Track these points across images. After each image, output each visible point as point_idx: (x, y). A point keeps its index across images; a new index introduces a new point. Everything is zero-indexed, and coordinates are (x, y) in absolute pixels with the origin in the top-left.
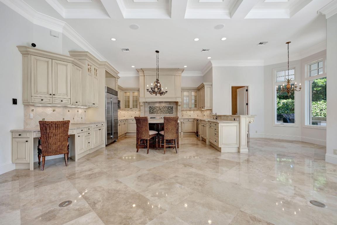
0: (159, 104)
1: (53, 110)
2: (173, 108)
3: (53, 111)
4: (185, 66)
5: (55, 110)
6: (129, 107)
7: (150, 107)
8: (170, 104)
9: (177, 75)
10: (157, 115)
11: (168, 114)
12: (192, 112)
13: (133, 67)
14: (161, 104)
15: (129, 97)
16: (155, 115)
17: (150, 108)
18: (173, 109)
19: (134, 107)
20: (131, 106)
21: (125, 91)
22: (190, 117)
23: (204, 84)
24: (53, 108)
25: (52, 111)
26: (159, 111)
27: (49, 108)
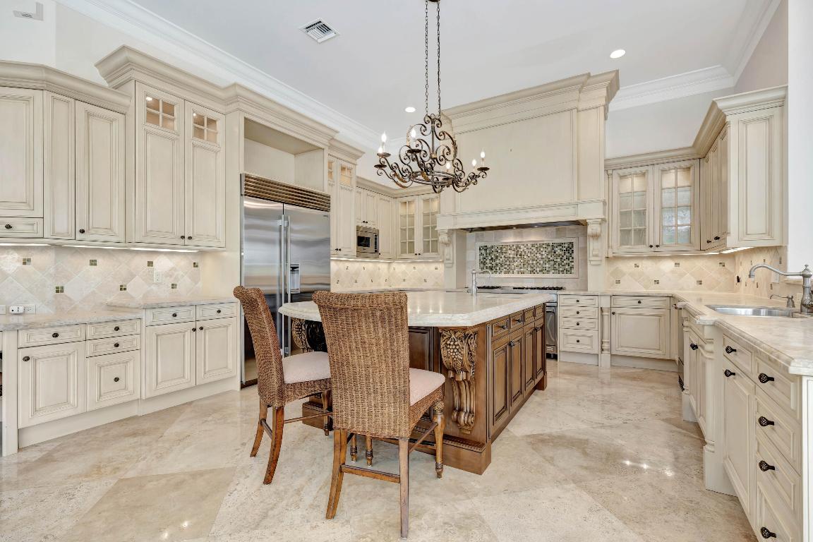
0: (516, 236)
1: (24, 259)
2: (575, 249)
3: (24, 263)
4: (618, 54)
5: (29, 260)
6: (411, 251)
7: (486, 248)
8: (559, 233)
9: (582, 106)
10: (507, 275)
11: (551, 275)
12: (668, 266)
13: (410, 110)
14: (522, 236)
15: (412, 216)
16: (503, 275)
17: (483, 252)
18: (574, 255)
19: (426, 250)
20: (419, 247)
21: (405, 199)
22: (654, 290)
23: (720, 105)
24: (24, 255)
25: (20, 264)
26: (515, 264)
27: (11, 252)
